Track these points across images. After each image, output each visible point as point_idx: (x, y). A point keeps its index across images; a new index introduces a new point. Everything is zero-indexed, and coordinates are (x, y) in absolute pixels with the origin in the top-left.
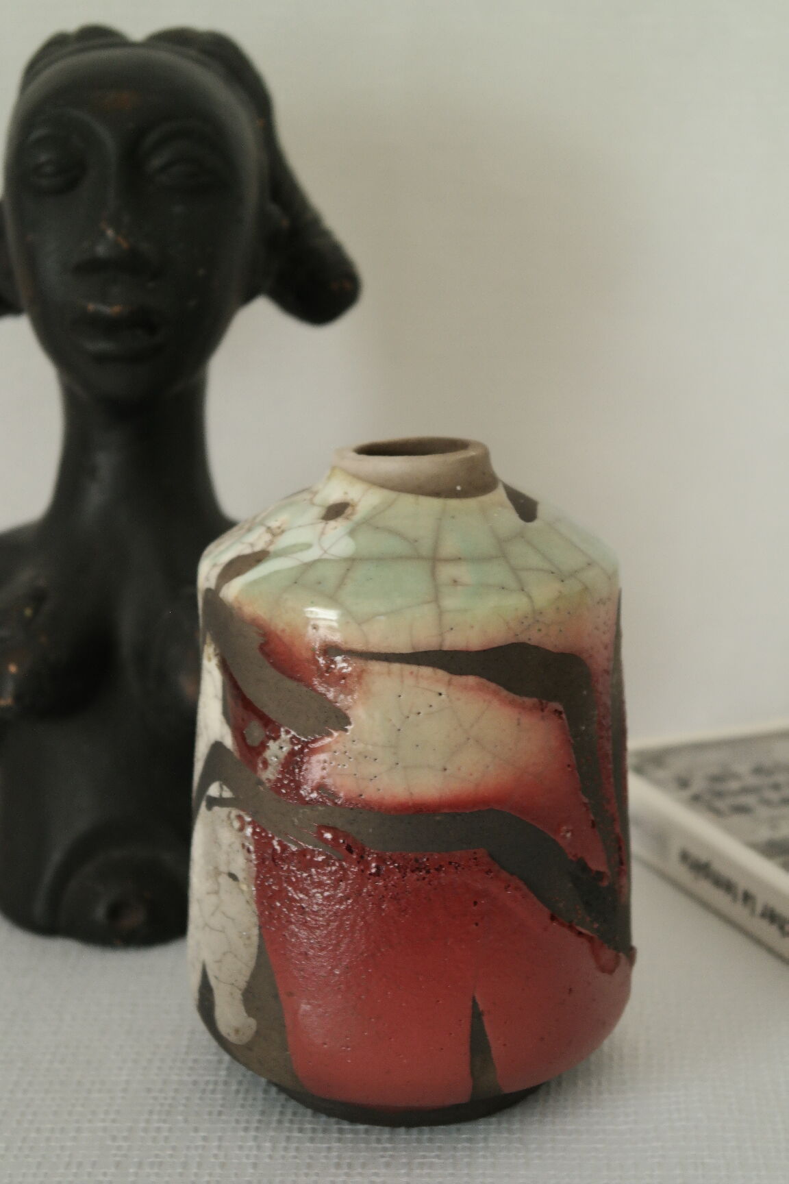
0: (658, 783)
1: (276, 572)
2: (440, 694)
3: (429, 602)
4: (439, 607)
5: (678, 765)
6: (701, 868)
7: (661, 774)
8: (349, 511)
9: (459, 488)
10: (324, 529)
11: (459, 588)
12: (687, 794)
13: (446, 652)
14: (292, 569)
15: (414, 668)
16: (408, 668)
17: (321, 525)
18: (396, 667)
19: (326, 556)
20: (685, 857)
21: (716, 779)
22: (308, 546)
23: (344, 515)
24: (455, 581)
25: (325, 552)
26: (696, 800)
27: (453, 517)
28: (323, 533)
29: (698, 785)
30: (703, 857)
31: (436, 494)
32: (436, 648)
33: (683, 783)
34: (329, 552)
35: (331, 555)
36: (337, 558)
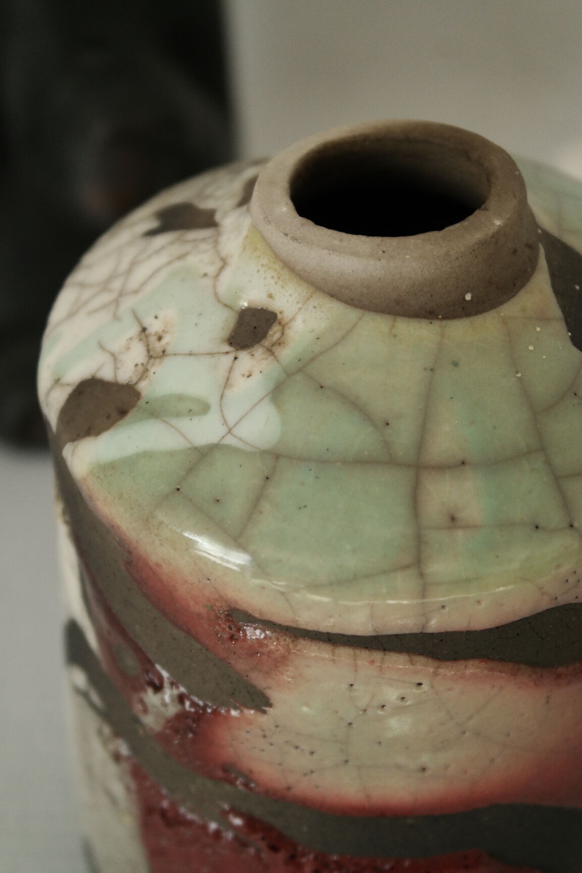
1: (147, 455)
2: (420, 684)
3: (404, 568)
4: (422, 575)
8: (274, 333)
9: (468, 297)
10: (231, 370)
11: (460, 534)
13: (432, 635)
14: (172, 454)
15: (377, 656)
16: (364, 656)
17: (227, 360)
18: (345, 653)
19: (230, 441)
22: (204, 408)
23: (266, 343)
24: (453, 519)
25: (230, 431)
27: (455, 364)
28: (227, 383)
31: (428, 313)
32: (415, 631)
34: (236, 431)
35: (240, 439)
36: (249, 449)
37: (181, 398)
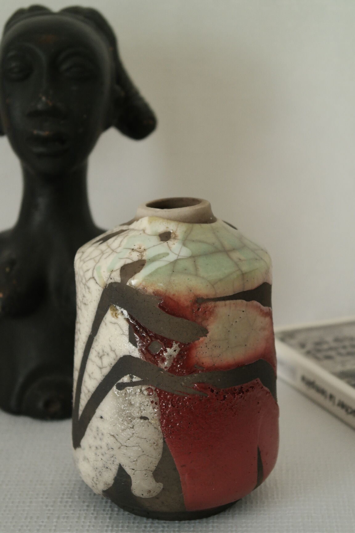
0: (291, 346)
2: (243, 311)
5: (300, 338)
6: (310, 383)
7: (293, 342)
8: (172, 235)
11: (243, 262)
12: (304, 351)
14: (166, 266)
19: (179, 257)
20: (303, 379)
21: (318, 344)
22: (168, 254)
23: (172, 238)
24: (240, 259)
25: (178, 255)
26: (308, 353)
29: (309, 347)
30: (311, 378)
33: (302, 346)
34: (180, 255)
35: (182, 256)
36: (185, 258)
37: (159, 255)
